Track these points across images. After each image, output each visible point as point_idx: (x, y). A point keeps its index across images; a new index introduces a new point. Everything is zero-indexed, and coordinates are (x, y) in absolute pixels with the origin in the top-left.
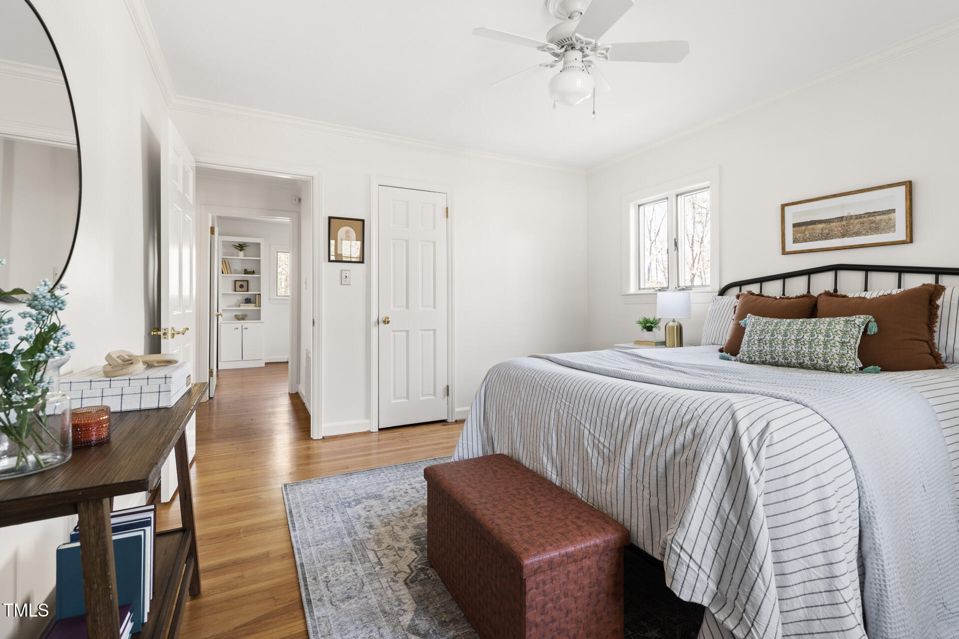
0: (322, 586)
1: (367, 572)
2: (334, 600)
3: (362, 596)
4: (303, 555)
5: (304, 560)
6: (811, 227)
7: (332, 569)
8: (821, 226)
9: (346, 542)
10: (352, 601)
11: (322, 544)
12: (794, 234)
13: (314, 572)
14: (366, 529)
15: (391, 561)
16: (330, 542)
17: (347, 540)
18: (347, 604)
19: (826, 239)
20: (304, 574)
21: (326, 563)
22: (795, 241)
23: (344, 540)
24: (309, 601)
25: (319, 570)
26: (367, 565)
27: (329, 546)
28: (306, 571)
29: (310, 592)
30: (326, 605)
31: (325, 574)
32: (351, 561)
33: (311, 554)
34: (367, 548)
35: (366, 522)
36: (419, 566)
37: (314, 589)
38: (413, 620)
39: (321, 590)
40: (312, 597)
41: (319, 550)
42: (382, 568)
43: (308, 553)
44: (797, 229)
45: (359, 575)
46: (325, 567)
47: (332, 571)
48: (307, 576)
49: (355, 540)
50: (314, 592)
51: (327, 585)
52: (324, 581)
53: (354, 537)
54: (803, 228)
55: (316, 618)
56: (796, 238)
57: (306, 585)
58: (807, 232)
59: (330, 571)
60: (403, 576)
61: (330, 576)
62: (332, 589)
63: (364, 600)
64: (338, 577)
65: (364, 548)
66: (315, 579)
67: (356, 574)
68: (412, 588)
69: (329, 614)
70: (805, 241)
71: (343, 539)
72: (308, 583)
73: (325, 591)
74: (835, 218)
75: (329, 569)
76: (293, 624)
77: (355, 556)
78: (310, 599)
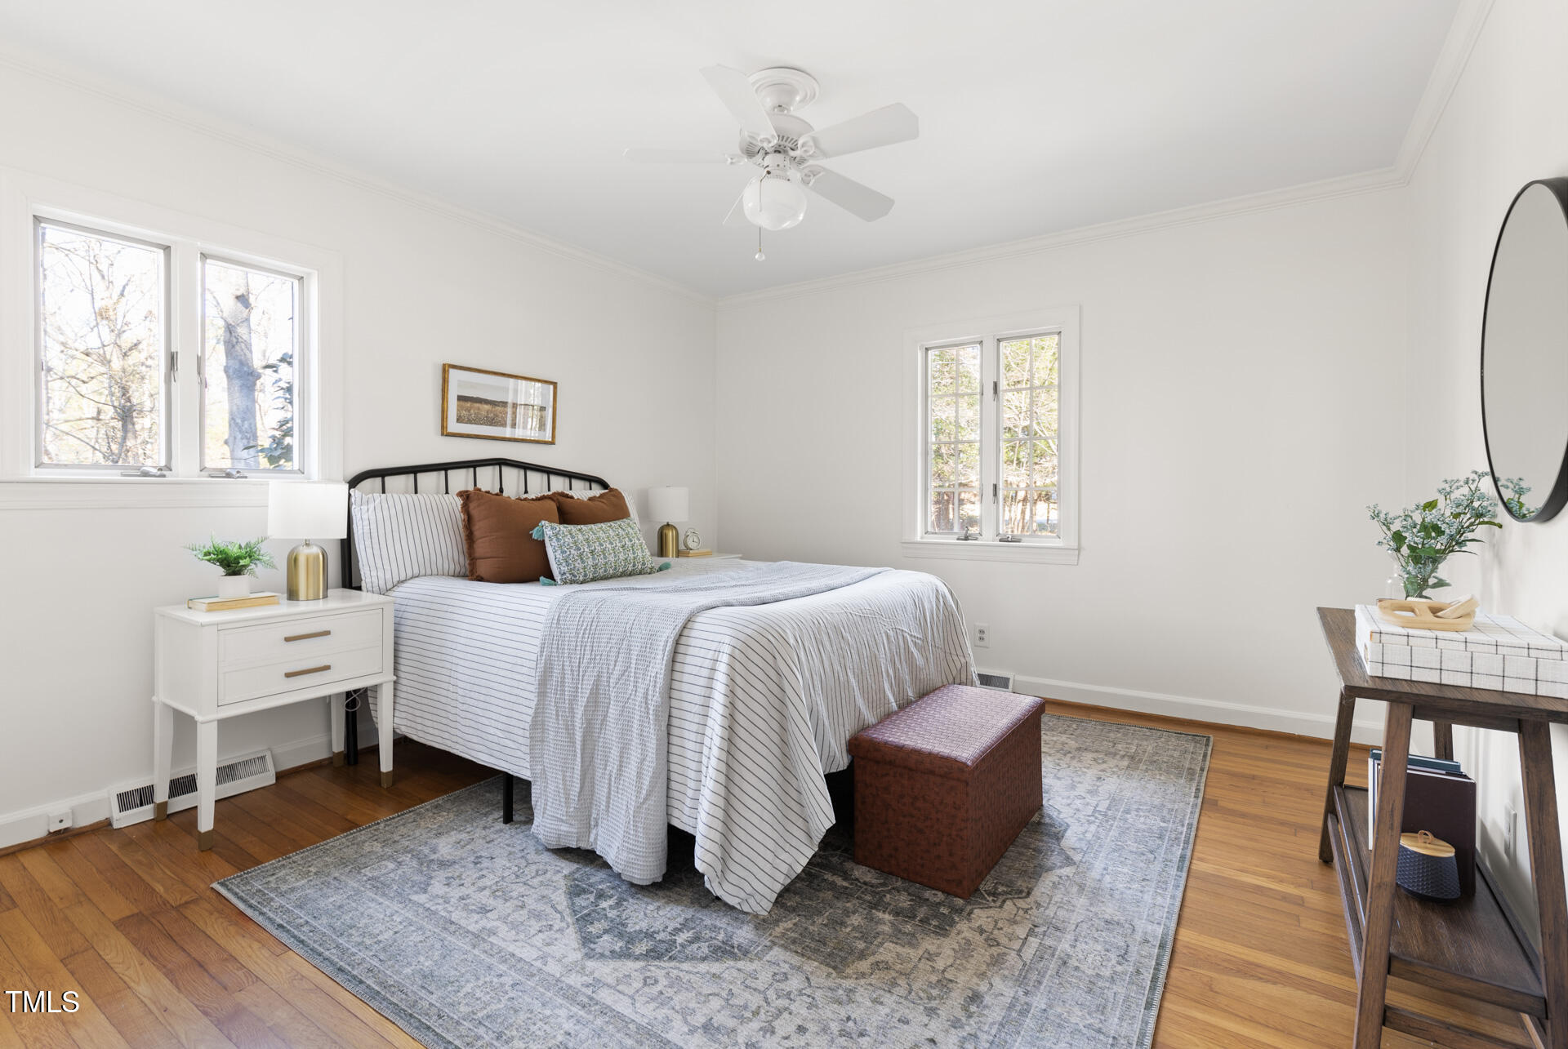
0: (1133, 956)
1: (1058, 933)
2: (1130, 931)
3: (1091, 914)
4: (1137, 1026)
5: (1140, 1013)
6: (477, 405)
7: (1103, 969)
8: (487, 407)
9: (1045, 1000)
10: (1107, 917)
11: (1089, 1026)
12: (458, 410)
13: (1133, 983)
14: (988, 1000)
15: (1015, 926)
16: (1073, 1020)
17: (1039, 1001)
18: (1116, 919)
19: (490, 425)
20: (1153, 989)
21: (1107, 985)
22: (459, 420)
23: (1044, 1007)
24: (1162, 946)
25: (1124, 980)
26: (1048, 942)
27: (1080, 1014)
28: (1147, 992)
29: (1155, 957)
30: (1143, 932)
31: (1119, 968)
32: (1065, 963)
33: (1121, 1019)
34: (1024, 965)
35: (970, 1016)
36: (990, 899)
37: (1147, 960)
38: (1061, 867)
39: (1139, 953)
40: (1156, 951)
41: (1102, 1018)
42: (1035, 926)
43: (1125, 1024)
44: (462, 403)
45: (1073, 938)
46: (1112, 980)
47: (1106, 966)
48: (1149, 982)
49: (1026, 993)
50: (1150, 956)
51: (1126, 954)
52: (1126, 961)
53: (1023, 999)
54: (468, 404)
55: (1162, 926)
56: (460, 416)
57: (1157, 969)
58: (472, 411)
59: (1109, 969)
60: (1021, 903)
61: (1114, 962)
62: (1122, 944)
63: (1091, 909)
64: (1103, 953)
65: (1027, 968)
66: (1138, 972)
67: (1076, 941)
68: (1027, 887)
69: (1144, 921)
70: (469, 422)
71: (1045, 1010)
72: (1152, 971)
73: (1133, 949)
74: (501, 402)
75: (1107, 973)
76: (1193, 941)
77: (1053, 965)
78: (1159, 949)
